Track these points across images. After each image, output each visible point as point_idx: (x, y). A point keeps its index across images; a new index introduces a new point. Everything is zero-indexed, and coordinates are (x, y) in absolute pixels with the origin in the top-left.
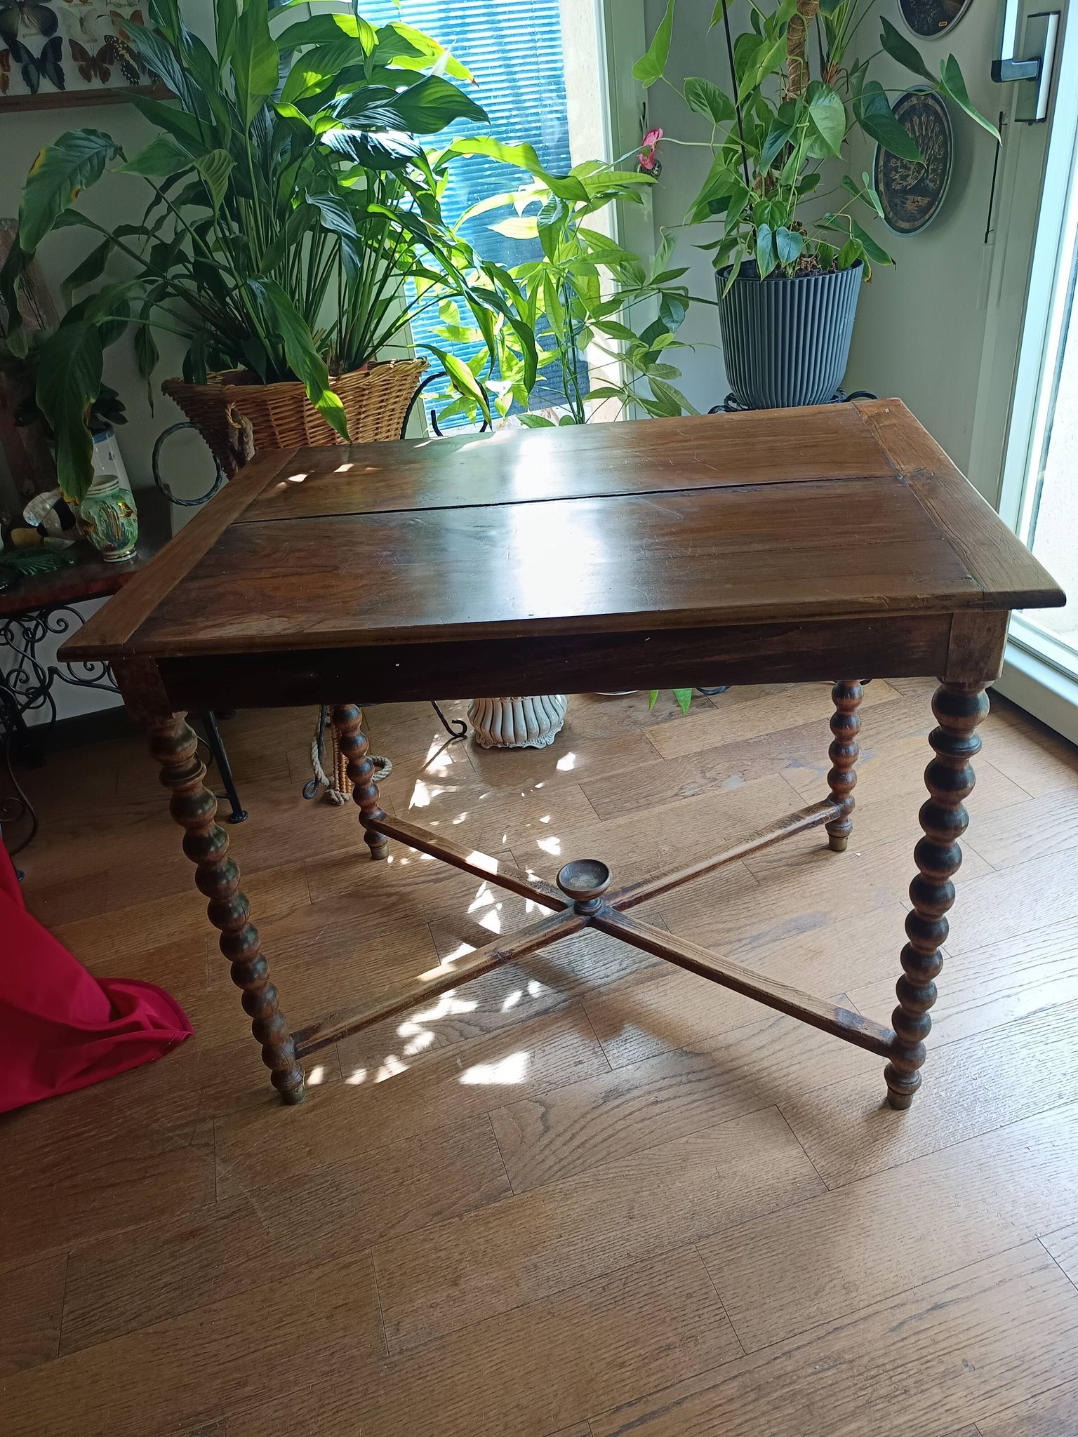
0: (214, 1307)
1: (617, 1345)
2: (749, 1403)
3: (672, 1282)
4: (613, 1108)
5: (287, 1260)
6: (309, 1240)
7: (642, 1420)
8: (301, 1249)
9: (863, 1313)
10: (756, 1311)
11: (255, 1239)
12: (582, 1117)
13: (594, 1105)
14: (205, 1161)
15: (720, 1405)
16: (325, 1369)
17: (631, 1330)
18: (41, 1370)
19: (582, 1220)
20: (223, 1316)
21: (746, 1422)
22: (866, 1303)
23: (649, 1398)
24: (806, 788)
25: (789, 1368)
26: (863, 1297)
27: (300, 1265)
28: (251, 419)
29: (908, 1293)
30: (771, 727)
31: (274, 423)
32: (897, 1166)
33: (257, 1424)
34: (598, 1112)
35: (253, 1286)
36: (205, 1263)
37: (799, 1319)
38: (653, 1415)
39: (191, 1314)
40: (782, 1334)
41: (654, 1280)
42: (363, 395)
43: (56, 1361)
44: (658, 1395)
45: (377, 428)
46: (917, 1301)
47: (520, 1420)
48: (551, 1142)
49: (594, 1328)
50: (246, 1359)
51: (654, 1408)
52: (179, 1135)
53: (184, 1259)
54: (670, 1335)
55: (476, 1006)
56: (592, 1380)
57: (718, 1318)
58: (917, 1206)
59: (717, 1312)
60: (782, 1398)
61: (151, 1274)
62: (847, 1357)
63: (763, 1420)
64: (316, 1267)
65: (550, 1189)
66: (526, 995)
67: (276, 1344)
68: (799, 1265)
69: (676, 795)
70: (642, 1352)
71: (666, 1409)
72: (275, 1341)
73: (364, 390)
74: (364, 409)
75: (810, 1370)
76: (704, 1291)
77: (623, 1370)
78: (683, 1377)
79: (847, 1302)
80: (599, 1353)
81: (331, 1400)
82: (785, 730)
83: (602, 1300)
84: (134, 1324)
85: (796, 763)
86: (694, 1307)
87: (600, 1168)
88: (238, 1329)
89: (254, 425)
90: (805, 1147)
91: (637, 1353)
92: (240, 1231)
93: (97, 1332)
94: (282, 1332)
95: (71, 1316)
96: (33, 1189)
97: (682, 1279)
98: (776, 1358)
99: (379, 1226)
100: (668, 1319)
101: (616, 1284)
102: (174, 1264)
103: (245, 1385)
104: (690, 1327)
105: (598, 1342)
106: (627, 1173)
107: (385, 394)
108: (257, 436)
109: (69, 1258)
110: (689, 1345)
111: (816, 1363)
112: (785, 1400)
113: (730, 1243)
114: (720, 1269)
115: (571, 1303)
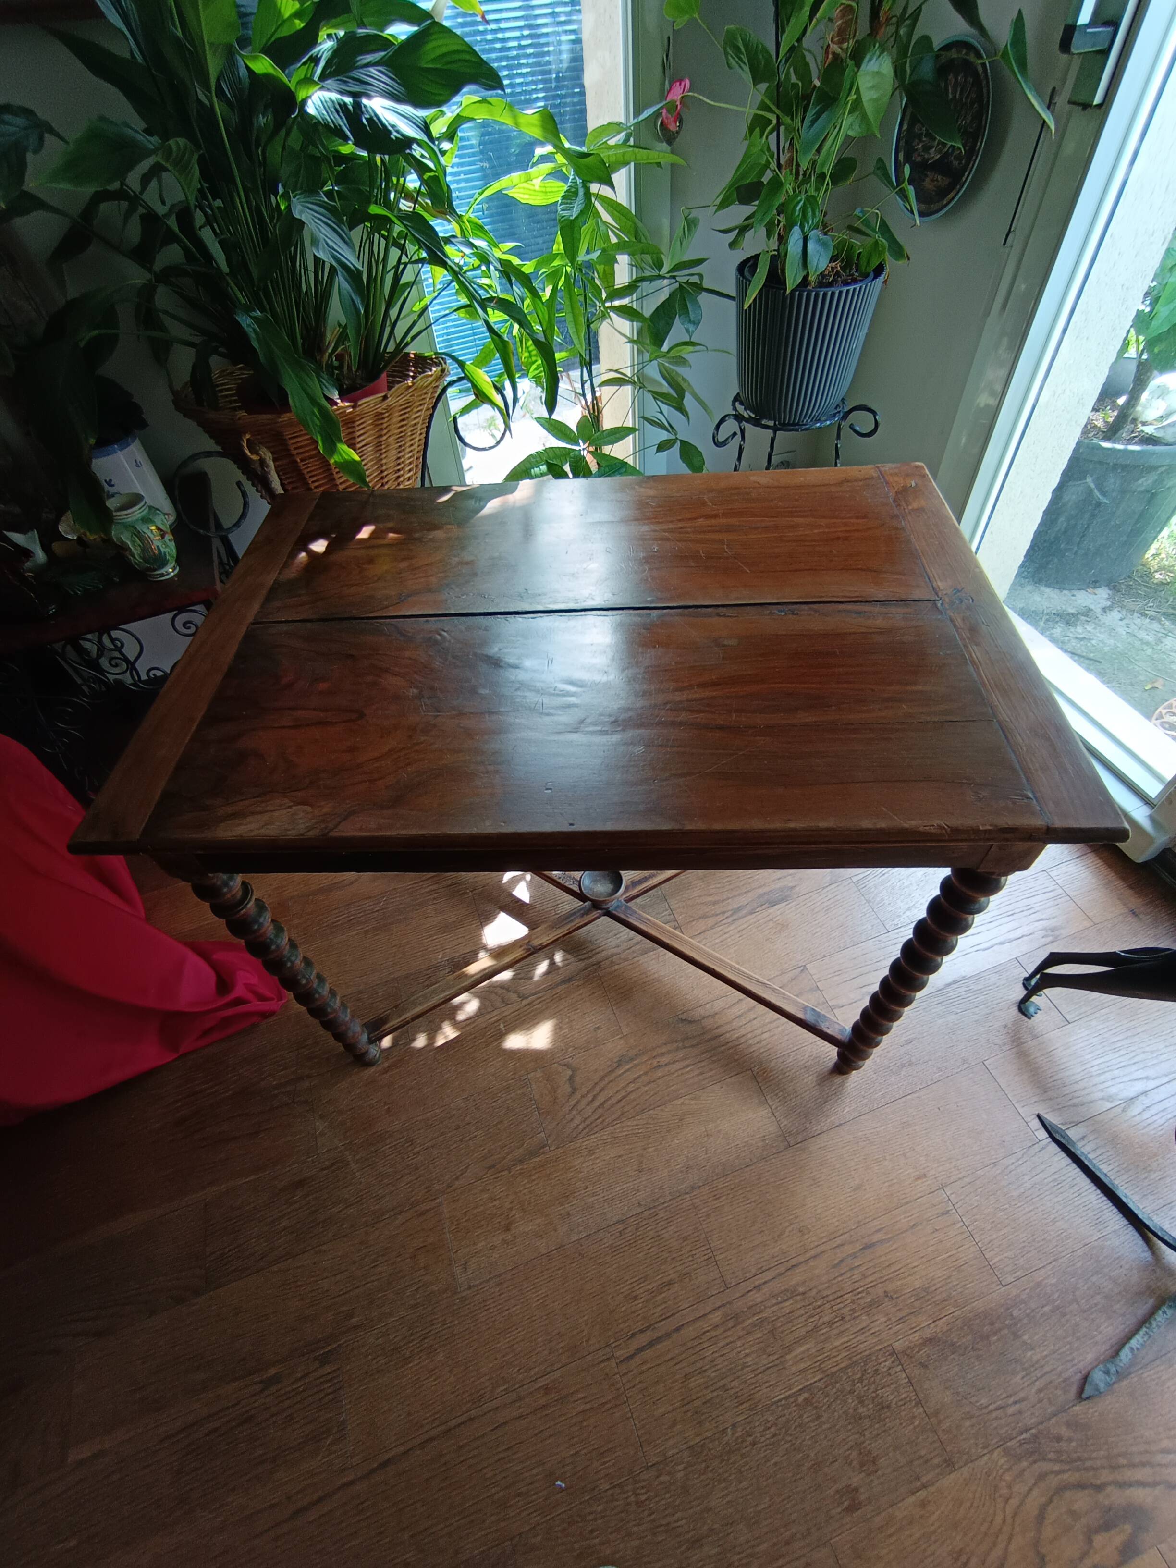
0: (324, 1248)
1: (632, 1281)
2: (729, 1329)
3: (672, 1227)
4: (624, 1070)
5: (377, 1207)
7: (651, 1344)
9: (812, 1253)
10: (734, 1251)
12: (601, 1080)
13: (609, 1067)
14: (306, 1117)
15: (708, 1331)
16: (412, 1302)
17: (641, 1268)
18: (194, 1304)
19: (603, 1173)
20: (330, 1257)
21: (727, 1344)
22: (815, 1244)
23: (656, 1326)
25: (759, 1300)
26: (813, 1239)
27: (388, 1212)
29: (846, 1235)
32: (841, 1125)
34: (613, 1074)
35: (352, 1230)
36: (313, 1208)
37: (766, 1258)
38: (659, 1340)
39: (308, 1253)
40: (754, 1271)
41: (659, 1225)
43: (204, 1297)
44: (663, 1323)
46: (853, 1242)
47: (562, 1343)
48: (577, 1103)
49: (614, 1267)
50: (352, 1293)
51: (660, 1334)
52: (283, 1093)
53: (296, 1205)
54: (670, 1272)
55: (513, 974)
56: (613, 1310)
57: (706, 1257)
58: (855, 1160)
59: (706, 1252)
60: (754, 1325)
62: (801, 1290)
63: (739, 1343)
64: (400, 1214)
65: (578, 1145)
66: (553, 963)
70: (650, 1287)
71: (668, 1335)
75: (774, 1301)
76: (696, 1234)
77: (636, 1302)
78: (680, 1308)
79: (802, 1243)
80: (618, 1287)
83: (619, 1243)
84: (262, 1264)
86: (688, 1248)
87: (616, 1127)
90: (773, 1107)
91: (646, 1288)
92: (339, 1181)
97: (679, 1224)
98: (749, 1292)
100: (669, 1259)
101: (629, 1229)
102: (288, 1210)
104: (685, 1265)
105: (618, 1279)
106: (637, 1131)
110: (685, 1281)
111: (777, 1295)
112: (755, 1326)
114: (708, 1216)
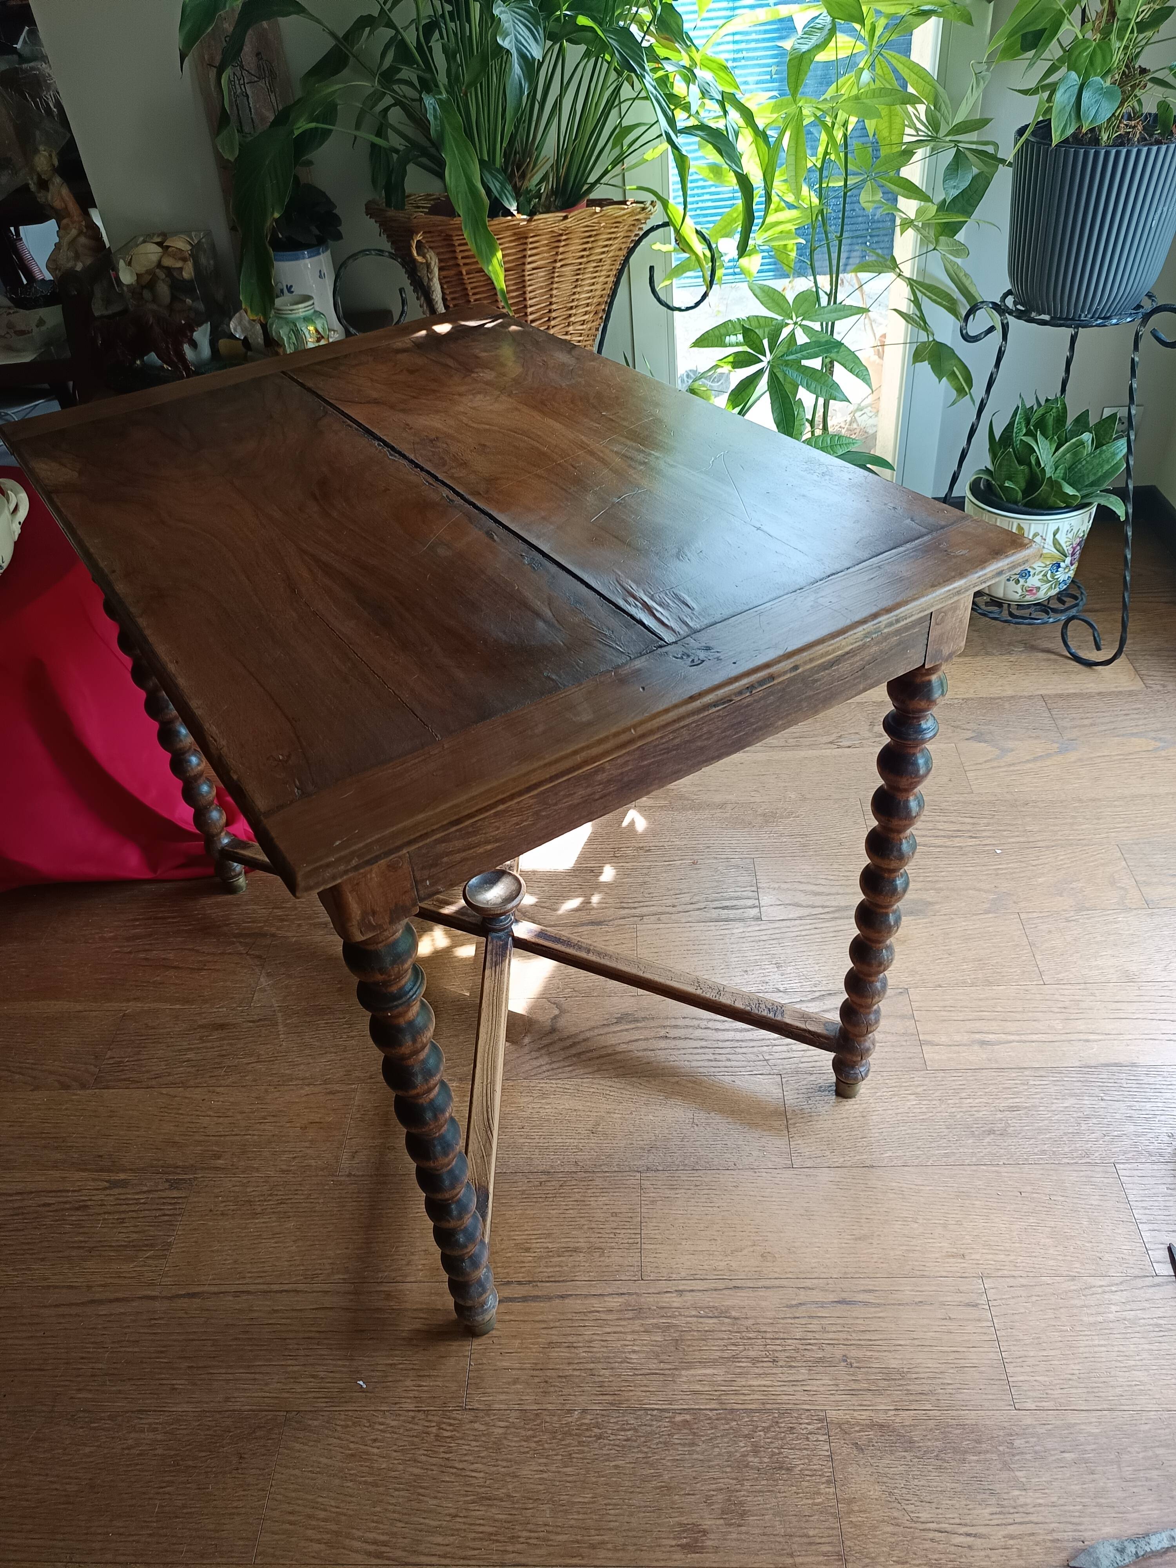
0: (218, 1090)
1: (531, 1232)
2: (625, 1319)
3: (604, 1198)
4: (622, 1031)
5: (287, 1072)
6: (311, 1061)
7: (525, 1299)
8: (302, 1067)
9: (767, 1283)
10: (668, 1247)
11: (269, 1046)
12: (590, 1030)
13: (605, 1022)
14: (253, 970)
15: (598, 1312)
16: (284, 1167)
17: (549, 1224)
18: (76, 1095)
19: (549, 1120)
20: (221, 1099)
21: (615, 1333)
22: (776, 1275)
23: (539, 1284)
24: (979, 767)
25: (675, 1305)
26: (776, 1269)
27: (297, 1079)
28: (438, 254)
29: (821, 1281)
30: (972, 691)
31: (461, 262)
32: (873, 1167)
33: (216, 1191)
34: (606, 1030)
35: (254, 1083)
36: (224, 1052)
37: (706, 1267)
38: (535, 1298)
39: (200, 1089)
40: (683, 1274)
41: (589, 1191)
42: (559, 241)
43: (88, 1091)
44: (548, 1284)
45: (577, 280)
46: (826, 1290)
47: (423, 1262)
48: (551, 1044)
49: (518, 1212)
50: (228, 1138)
51: (540, 1294)
52: (241, 942)
53: (209, 1045)
54: (580, 1240)
55: (537, 900)
56: (497, 1252)
57: (631, 1241)
58: (873, 1209)
59: (633, 1236)
60: (656, 1326)
61: (180, 1048)
62: (734, 1314)
63: (629, 1337)
64: (308, 1085)
65: (532, 1084)
66: (587, 902)
67: (254, 1135)
68: (729, 1222)
69: (831, 743)
70: (550, 1246)
71: (550, 1298)
72: (255, 1132)
73: (561, 235)
74: (560, 257)
75: (694, 1313)
76: (630, 1215)
77: (527, 1254)
78: (576, 1278)
79: (759, 1269)
80: (512, 1233)
81: (280, 1193)
82: (986, 698)
83: (535, 1192)
84: (154, 1082)
85: (979, 737)
86: (614, 1225)
87: (585, 1080)
88: (230, 1114)
89: (440, 261)
90: (790, 1122)
91: (545, 1245)
92: (260, 1036)
93: (125, 1080)
94: (262, 1127)
95: (111, 1061)
96: (116, 952)
97: (614, 1198)
98: (667, 1292)
99: (372, 1069)
100: (586, 1227)
101: (553, 1183)
102: (201, 1046)
103: (219, 1158)
104: (602, 1240)
105: (516, 1225)
106: (608, 1092)
107: (588, 242)
108: (444, 273)
109: (124, 1016)
110: (594, 1254)
111: (701, 1308)
112: (659, 1328)
113: (675, 1183)
114: (653, 1202)
115: (507, 1186)
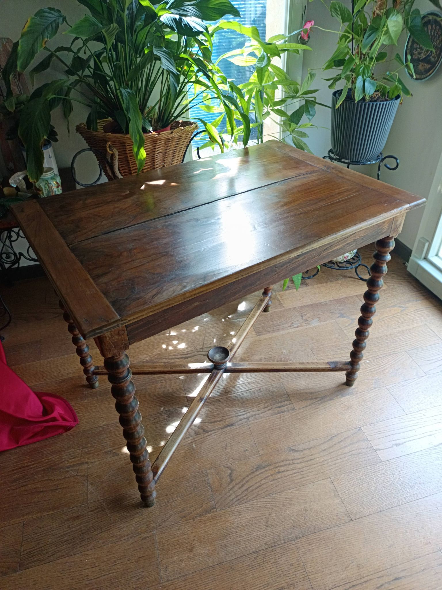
0: (87, 553)
3: (284, 558)
4: (260, 473)
5: (119, 533)
6: (128, 524)
8: (125, 529)
9: (365, 579)
10: (320, 574)
11: (104, 522)
12: (247, 477)
13: (252, 471)
14: (83, 483)
17: (266, 578)
18: (12, 577)
19: (246, 525)
20: (90, 558)
22: (367, 575)
24: (346, 328)
26: (365, 572)
27: (124, 536)
29: (384, 571)
32: (381, 511)
34: (254, 475)
35: (104, 544)
36: (83, 531)
37: (338, 579)
39: (77, 555)
40: (330, 586)
41: (277, 556)
43: (18, 573)
46: (388, 576)
48: (233, 487)
49: (251, 577)
50: (101, 578)
52: (72, 470)
53: (74, 529)
55: (202, 420)
57: (303, 576)
58: (389, 531)
59: (303, 573)
61: (59, 535)
64: (131, 538)
65: (232, 509)
67: (113, 573)
68: (338, 554)
69: (290, 326)
72: (113, 571)
76: (298, 563)
79: (358, 574)
82: (338, 299)
83: (254, 564)
84: (52, 558)
85: (342, 316)
86: (293, 570)
87: (254, 501)
88: (97, 565)
92: (99, 518)
93: (36, 561)
94: (116, 567)
95: (25, 552)
97: (288, 557)
99: (158, 521)
100: (282, 575)
101: (260, 557)
102: (70, 531)
104: (291, 580)
105: (252, 583)
106: (266, 505)
109: (24, 525)
110: (291, 588)
113: (310, 541)
114: (305, 554)
115: (241, 564)
